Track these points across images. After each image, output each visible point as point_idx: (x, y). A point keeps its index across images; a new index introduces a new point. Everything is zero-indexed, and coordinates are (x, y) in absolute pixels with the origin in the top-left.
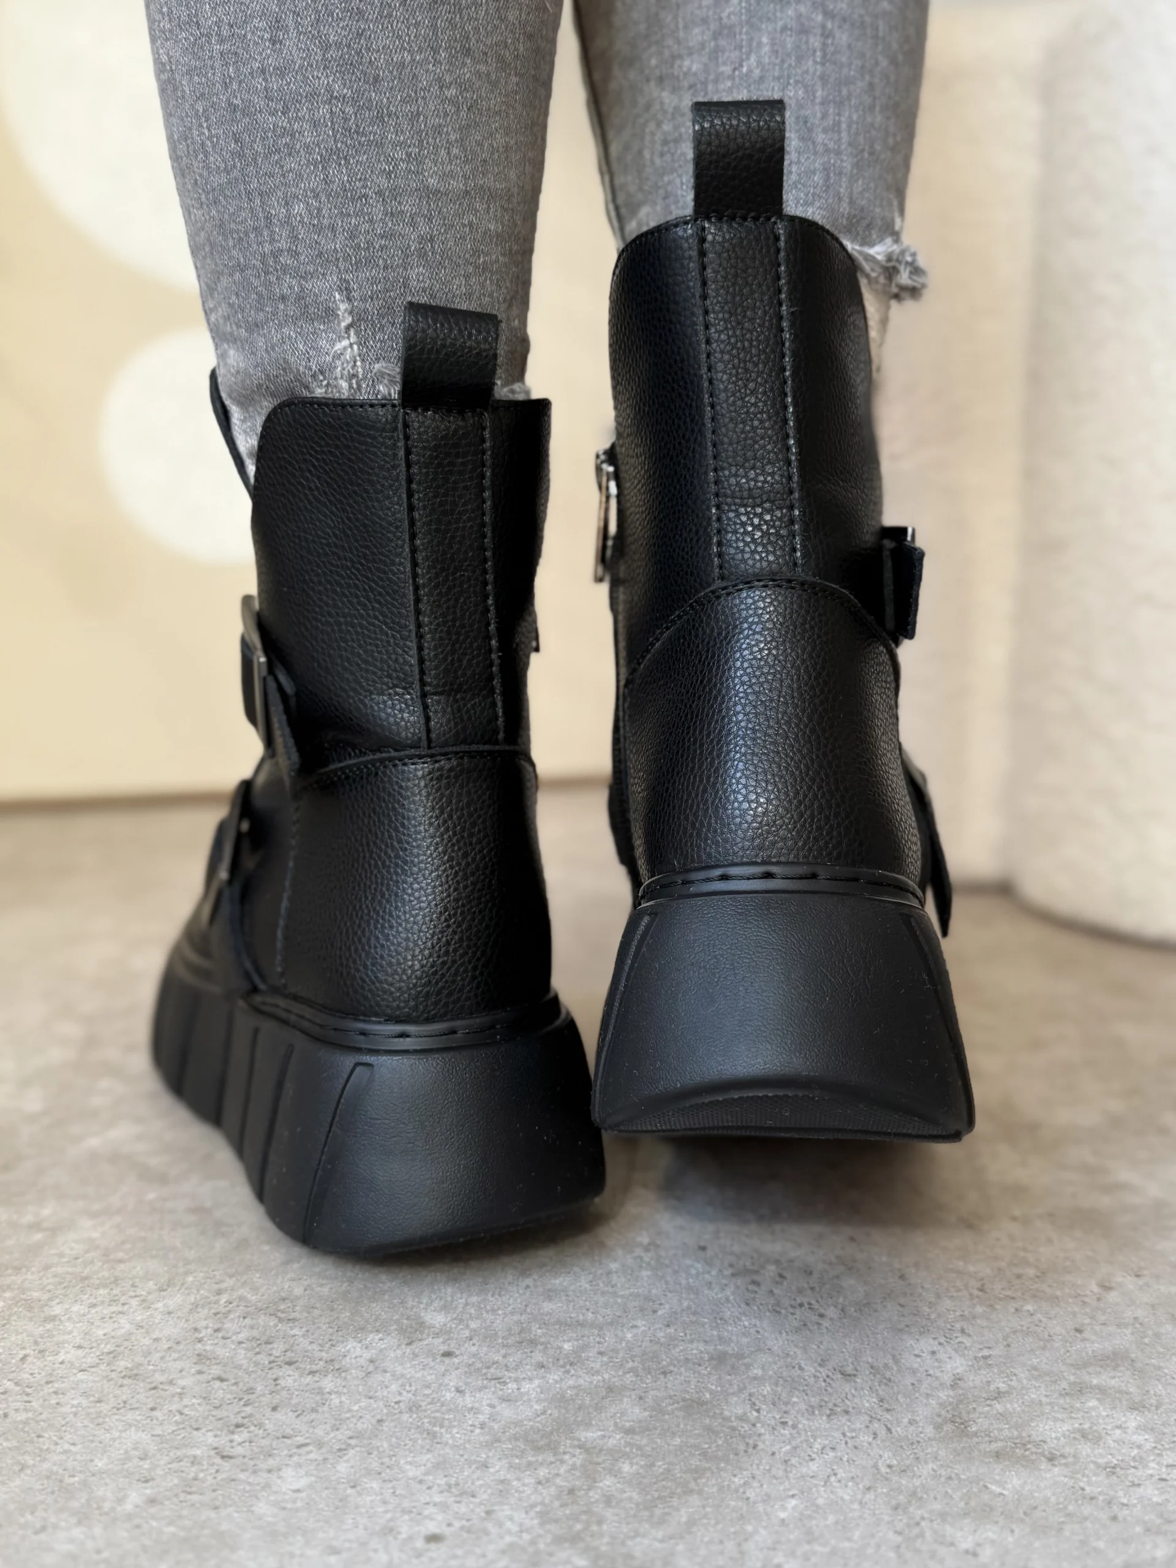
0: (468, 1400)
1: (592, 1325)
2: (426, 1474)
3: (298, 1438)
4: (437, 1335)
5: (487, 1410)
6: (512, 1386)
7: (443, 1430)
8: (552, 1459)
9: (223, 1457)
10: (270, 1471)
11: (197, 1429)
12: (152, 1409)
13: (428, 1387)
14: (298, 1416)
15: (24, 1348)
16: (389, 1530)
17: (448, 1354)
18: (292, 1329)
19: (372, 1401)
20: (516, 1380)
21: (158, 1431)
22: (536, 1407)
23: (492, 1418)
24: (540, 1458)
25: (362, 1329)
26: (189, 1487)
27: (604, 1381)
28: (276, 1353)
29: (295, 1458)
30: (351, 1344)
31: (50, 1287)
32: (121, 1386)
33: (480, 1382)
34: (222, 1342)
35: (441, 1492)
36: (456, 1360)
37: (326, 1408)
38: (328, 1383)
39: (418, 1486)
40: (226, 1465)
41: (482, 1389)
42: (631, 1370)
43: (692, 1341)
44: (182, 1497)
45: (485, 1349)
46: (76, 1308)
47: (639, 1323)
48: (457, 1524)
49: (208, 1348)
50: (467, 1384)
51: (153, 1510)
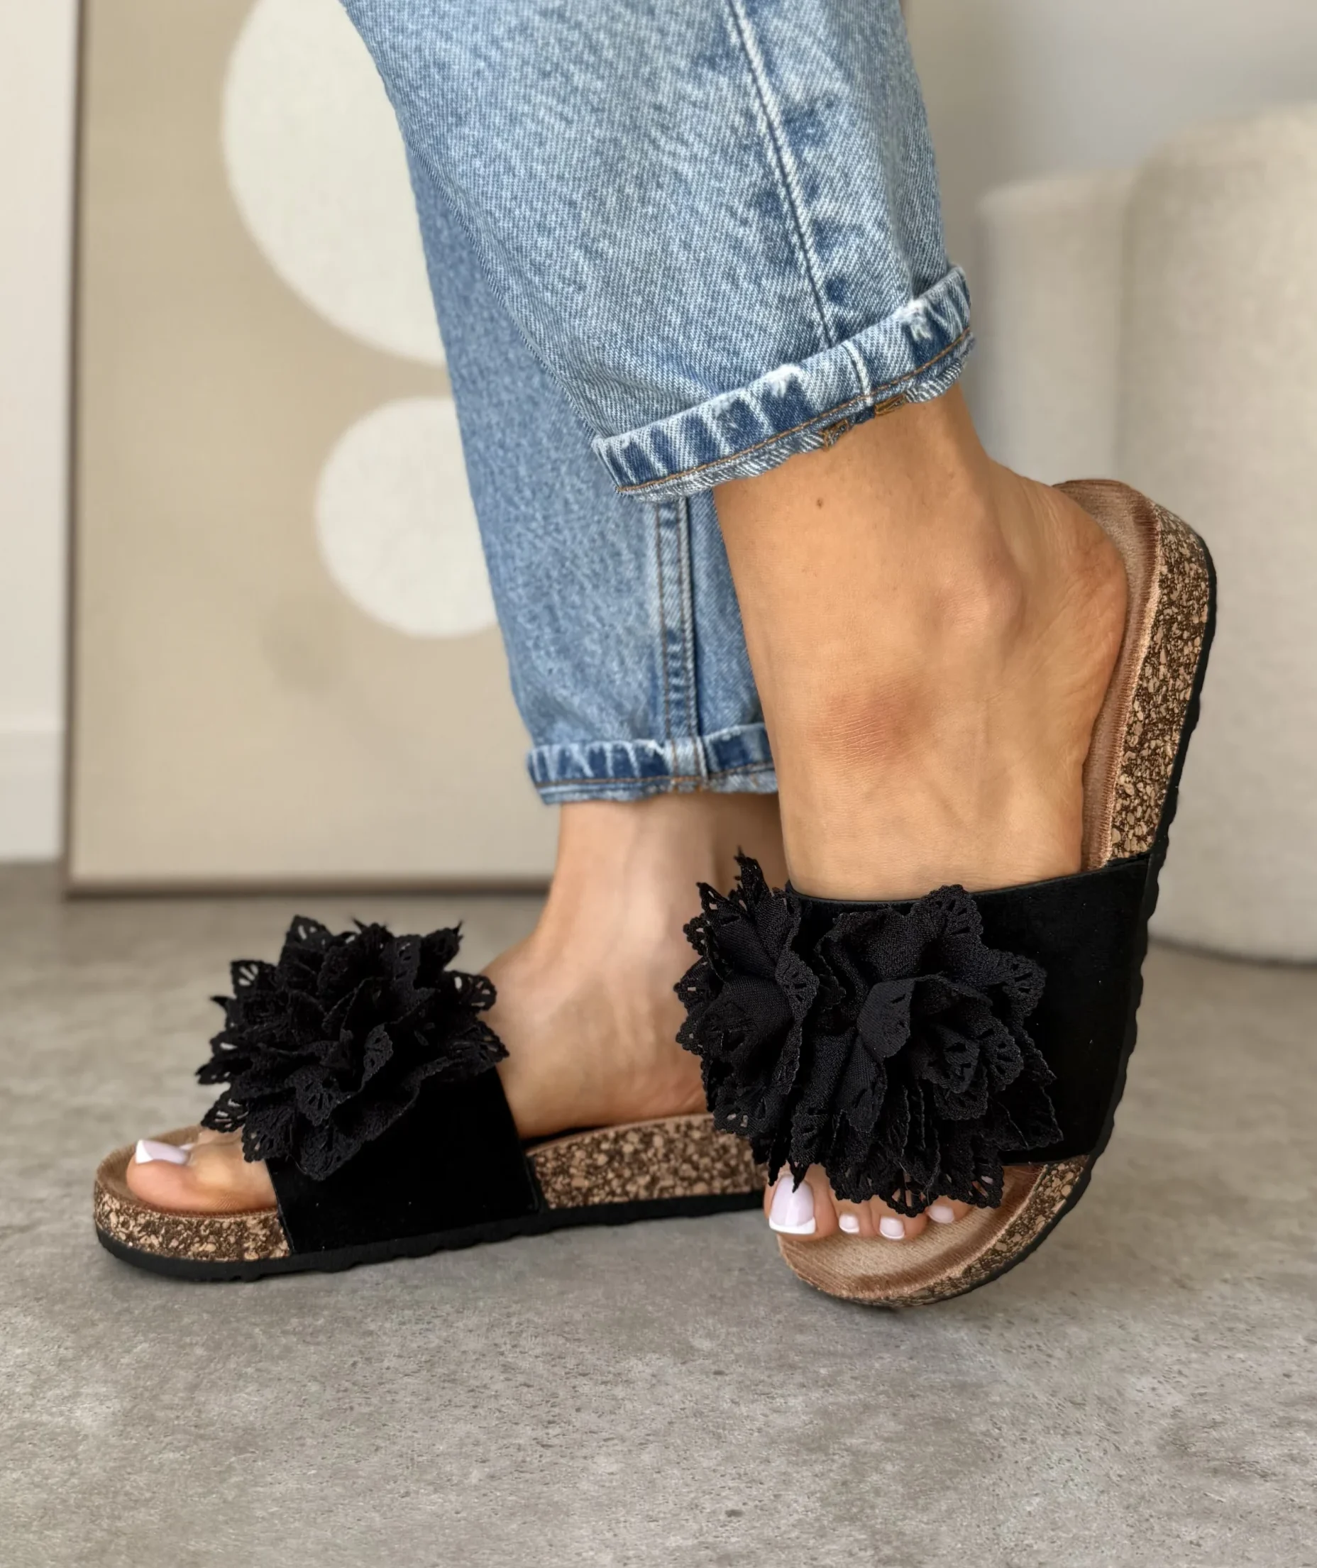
0: (744, 1410)
1: (843, 1355)
2: (719, 1465)
3: (604, 1434)
4: (706, 1357)
5: (762, 1418)
6: (779, 1401)
7: (726, 1432)
8: (824, 1458)
9: (543, 1446)
10: (585, 1458)
11: (516, 1424)
12: (475, 1407)
13: (707, 1398)
14: (599, 1417)
15: (352, 1356)
16: (694, 1506)
17: (718, 1373)
18: (579, 1347)
19: (661, 1407)
20: (782, 1396)
21: (484, 1424)
22: (804, 1417)
23: (767, 1424)
24: (814, 1457)
25: (640, 1349)
26: (520, 1467)
27: (860, 1400)
28: (570, 1366)
29: (604, 1449)
30: (633, 1361)
31: (363, 1308)
32: (444, 1388)
33: (751, 1397)
34: (520, 1356)
35: (733, 1479)
36: (727, 1378)
37: (622, 1411)
38: (620, 1392)
39: (712, 1474)
40: (548, 1452)
41: (753, 1402)
42: (882, 1393)
43: (934, 1372)
44: (516, 1475)
45: (751, 1370)
46: (388, 1325)
47: (886, 1355)
48: (751, 1504)
49: (510, 1360)
50: (740, 1397)
51: (495, 1484)
